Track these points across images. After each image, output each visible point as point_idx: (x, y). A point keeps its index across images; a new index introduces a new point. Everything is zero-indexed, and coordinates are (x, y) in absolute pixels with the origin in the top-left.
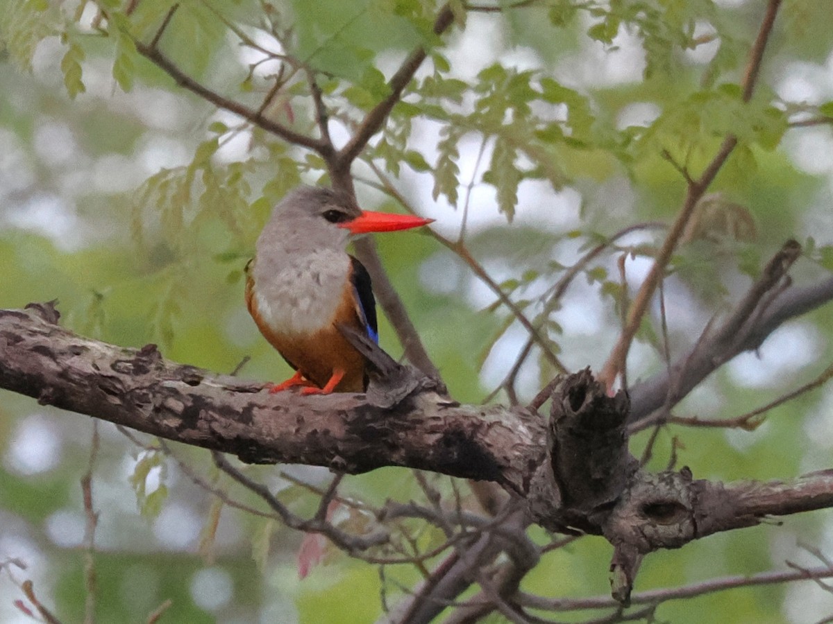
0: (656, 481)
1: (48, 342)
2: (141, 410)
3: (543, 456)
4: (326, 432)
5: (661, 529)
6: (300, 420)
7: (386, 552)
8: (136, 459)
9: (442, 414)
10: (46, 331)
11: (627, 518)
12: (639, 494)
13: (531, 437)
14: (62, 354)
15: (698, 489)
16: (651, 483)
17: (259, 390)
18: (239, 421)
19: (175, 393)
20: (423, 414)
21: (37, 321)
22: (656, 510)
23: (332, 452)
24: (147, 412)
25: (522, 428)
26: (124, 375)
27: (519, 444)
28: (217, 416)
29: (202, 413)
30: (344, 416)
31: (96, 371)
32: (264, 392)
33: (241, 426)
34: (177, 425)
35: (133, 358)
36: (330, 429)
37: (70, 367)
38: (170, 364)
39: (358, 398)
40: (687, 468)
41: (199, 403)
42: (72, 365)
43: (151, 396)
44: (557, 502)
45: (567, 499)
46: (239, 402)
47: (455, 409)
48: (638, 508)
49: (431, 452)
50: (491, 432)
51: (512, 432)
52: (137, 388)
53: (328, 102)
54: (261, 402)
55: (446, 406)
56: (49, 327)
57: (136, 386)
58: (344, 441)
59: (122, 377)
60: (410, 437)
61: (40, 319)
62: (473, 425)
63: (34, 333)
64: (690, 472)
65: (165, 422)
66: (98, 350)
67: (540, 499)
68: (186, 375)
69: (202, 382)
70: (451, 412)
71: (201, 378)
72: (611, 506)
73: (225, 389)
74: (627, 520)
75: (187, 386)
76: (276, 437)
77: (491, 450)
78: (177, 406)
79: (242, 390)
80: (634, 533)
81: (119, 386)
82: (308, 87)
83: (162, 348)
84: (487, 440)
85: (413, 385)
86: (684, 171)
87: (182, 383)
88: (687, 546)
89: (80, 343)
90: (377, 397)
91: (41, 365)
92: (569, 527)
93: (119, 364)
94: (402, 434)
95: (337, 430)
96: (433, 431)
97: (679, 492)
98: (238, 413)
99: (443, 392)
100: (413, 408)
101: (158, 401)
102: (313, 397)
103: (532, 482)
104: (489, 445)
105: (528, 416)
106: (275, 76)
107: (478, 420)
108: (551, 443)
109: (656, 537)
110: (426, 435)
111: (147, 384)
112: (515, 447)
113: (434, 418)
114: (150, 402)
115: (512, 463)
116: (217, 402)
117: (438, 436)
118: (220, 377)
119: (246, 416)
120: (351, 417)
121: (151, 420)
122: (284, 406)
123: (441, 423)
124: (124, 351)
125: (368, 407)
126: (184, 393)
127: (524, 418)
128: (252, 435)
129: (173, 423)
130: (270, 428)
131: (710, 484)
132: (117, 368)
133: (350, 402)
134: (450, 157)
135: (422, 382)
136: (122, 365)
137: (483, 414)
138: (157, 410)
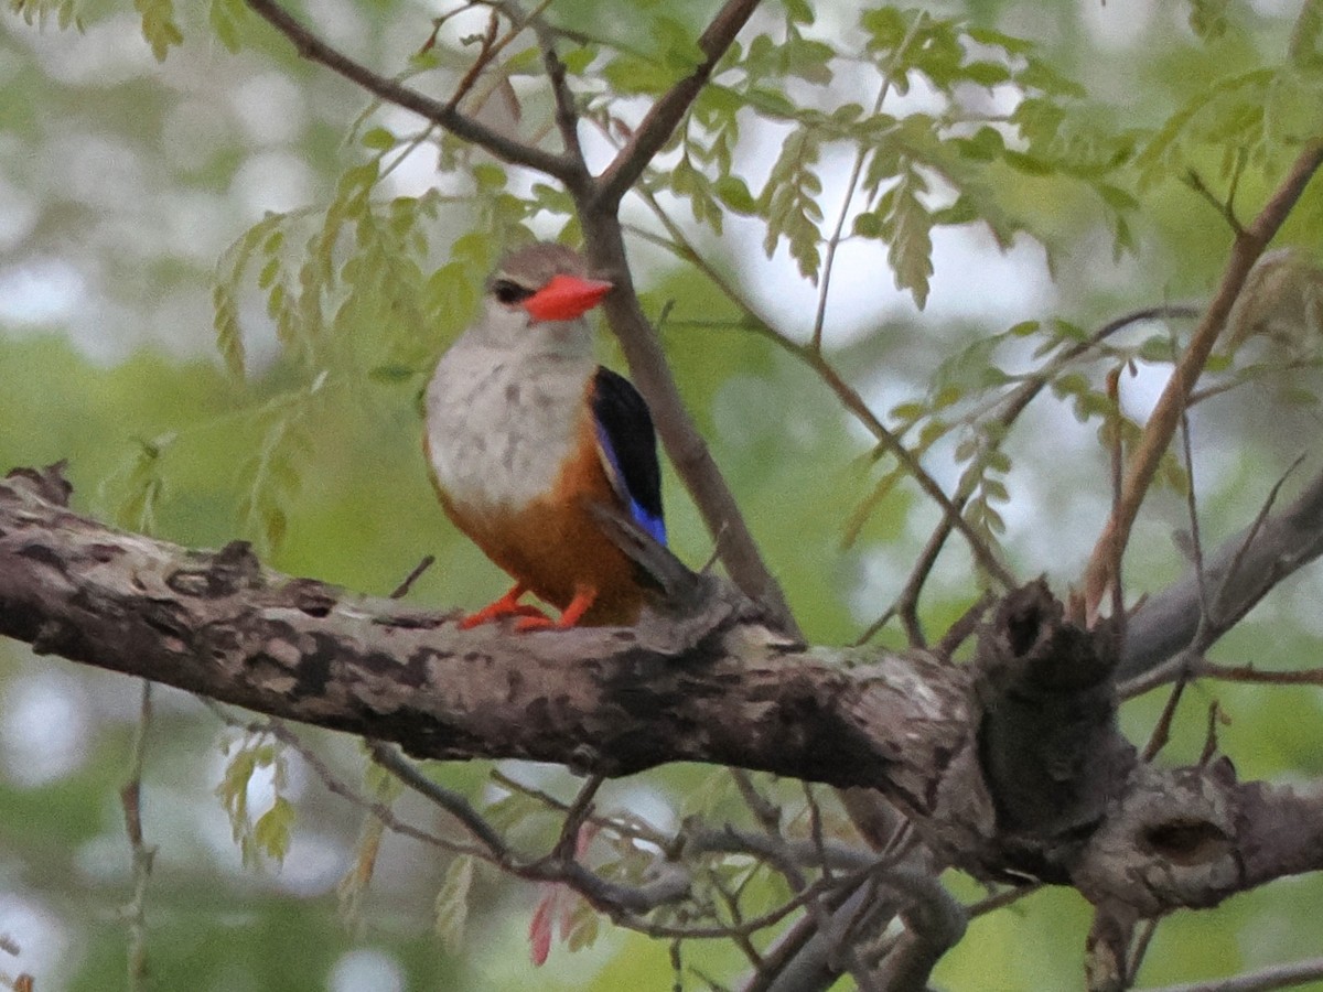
0: (1169, 785)
1: (51, 539)
2: (220, 661)
3: (961, 741)
4: (563, 700)
5: (1180, 872)
6: (515, 680)
7: (684, 917)
8: (226, 752)
9: (776, 665)
10: (46, 517)
11: (1114, 854)
12: (1137, 808)
13: (938, 704)
14: (76, 559)
15: (1247, 799)
16: (1159, 788)
17: (438, 623)
18: (403, 681)
19: (282, 629)
20: (741, 665)
21: (30, 500)
22: (1170, 838)
23: (573, 737)
24: (233, 664)
25: (922, 690)
26: (188, 598)
27: (916, 720)
28: (360, 671)
29: (336, 667)
30: (595, 671)
31: (140, 592)
32: (449, 626)
33: (406, 689)
34: (288, 689)
35: (205, 567)
36: (571, 693)
37: (90, 584)
38: (274, 578)
39: (623, 636)
40: (1227, 760)
41: (329, 648)
42: (95, 581)
43: (240, 636)
44: (987, 825)
45: (1005, 819)
46: (403, 645)
47: (801, 656)
48: (1136, 835)
49: (756, 734)
50: (866, 697)
51: (905, 698)
52: (217, 623)
53: (576, 85)
54: (444, 647)
55: (783, 650)
56: (51, 511)
57: (212, 618)
58: (596, 715)
59: (186, 601)
60: (718, 708)
61: (35, 497)
62: (832, 684)
63: (24, 523)
64: (1233, 767)
65: (268, 684)
66: (142, 553)
67: (956, 819)
68: (304, 598)
69: (335, 610)
70: (792, 661)
71: (331, 602)
72: (1086, 832)
73: (376, 622)
74: (1117, 857)
75: (307, 617)
76: (471, 710)
77: (868, 730)
78: (288, 653)
79: (408, 624)
80: (1131, 881)
81: (180, 618)
82: (539, 59)
83: (262, 548)
84: (858, 712)
85: (722, 611)
86: (1229, 212)
87: (296, 613)
88: (1228, 904)
89: (112, 540)
90: (653, 634)
91: (39, 581)
92: (1010, 871)
93: (180, 578)
94: (701, 703)
95: (583, 696)
96: (758, 695)
97: (1213, 805)
98: (398, 665)
99: (778, 624)
100: (723, 654)
101: (252, 646)
102: (539, 635)
103: (940, 788)
104: (862, 722)
105: (933, 667)
106: (480, 37)
107: (842, 676)
108: (977, 716)
109: (1170, 887)
110: (748, 705)
111: (233, 615)
112: (909, 723)
113: (763, 673)
114: (237, 647)
115: (906, 754)
116: (362, 646)
117: (767, 705)
118: (368, 600)
119: (415, 672)
120: (608, 672)
121: (240, 678)
122: (484, 652)
123: (773, 681)
124: (190, 554)
125: (638, 654)
126: (301, 629)
127: (926, 671)
128: (427, 707)
129: (282, 685)
130: (460, 696)
131: (1269, 789)
132: (177, 584)
133: (606, 644)
134: (805, 190)
135: (738, 605)
136: (187, 580)
137: (851, 665)
138: (252, 661)
